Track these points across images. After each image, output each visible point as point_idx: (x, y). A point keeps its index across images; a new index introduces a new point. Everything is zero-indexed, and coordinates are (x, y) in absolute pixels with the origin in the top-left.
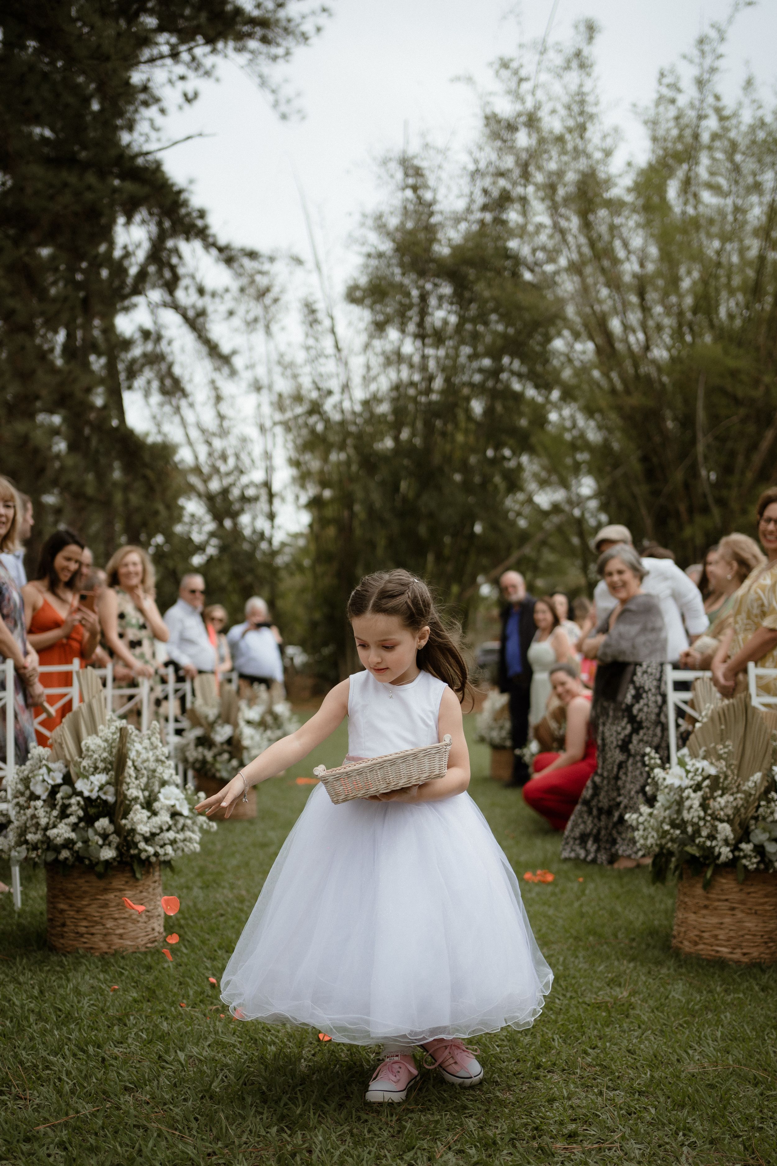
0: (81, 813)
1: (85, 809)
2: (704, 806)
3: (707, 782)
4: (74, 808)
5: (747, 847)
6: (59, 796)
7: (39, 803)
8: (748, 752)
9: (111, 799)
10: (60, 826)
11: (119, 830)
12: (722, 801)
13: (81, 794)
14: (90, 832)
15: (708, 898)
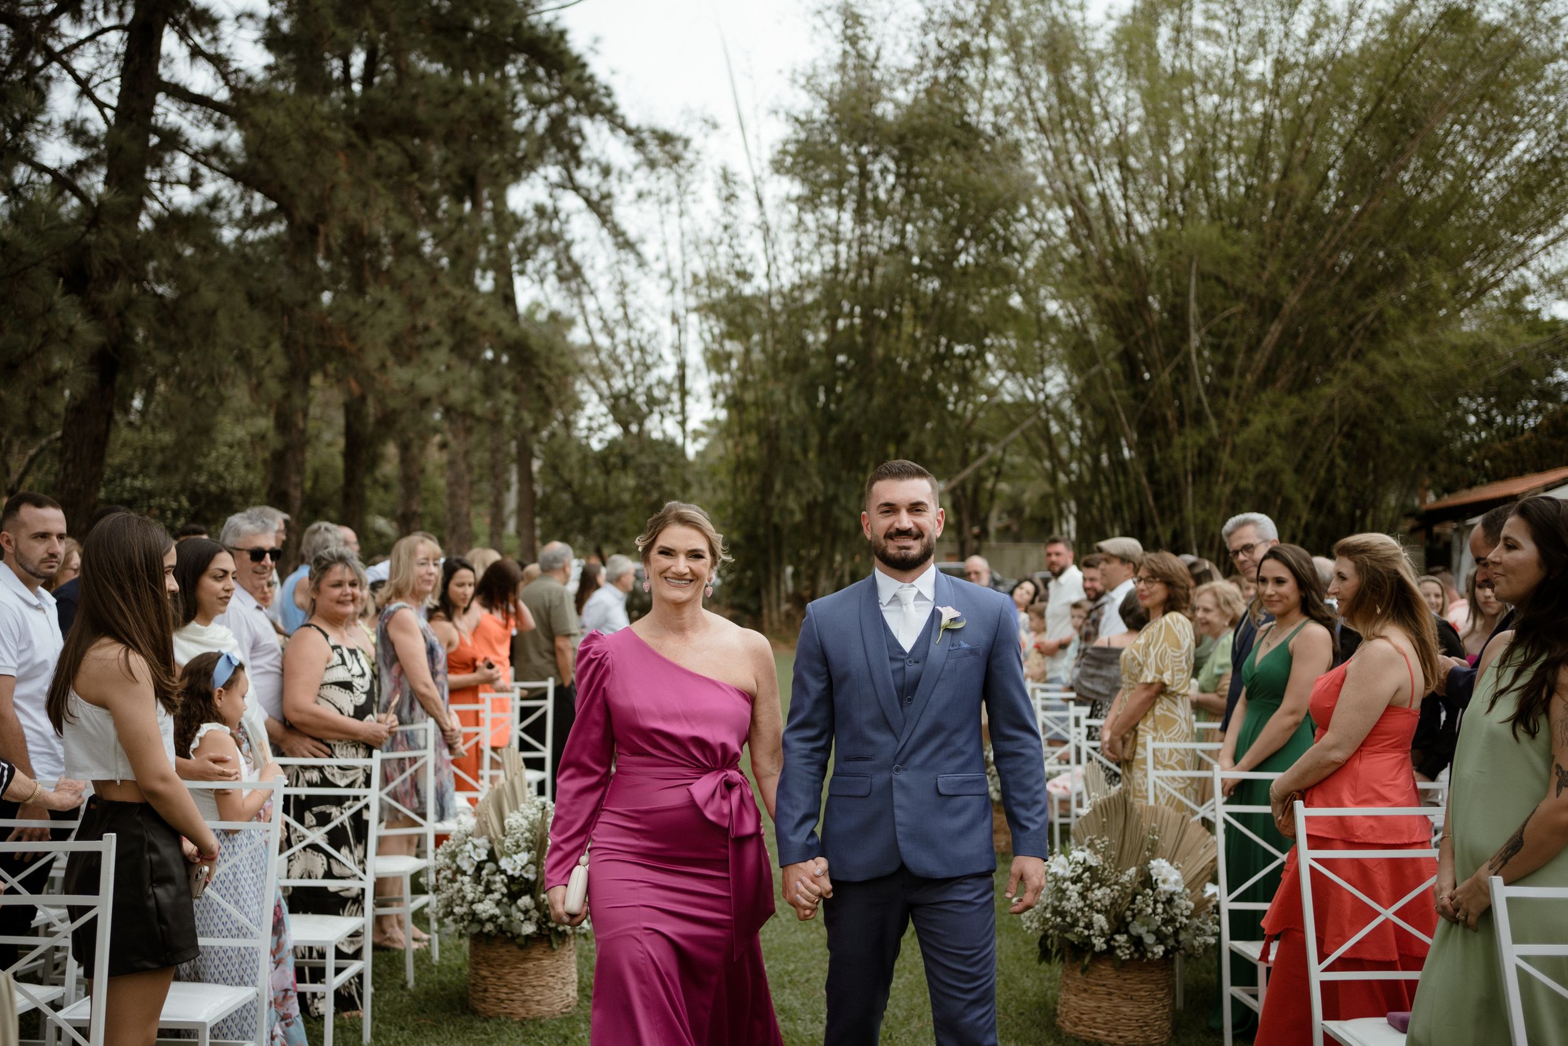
0: (505, 890)
1: (507, 886)
2: (1083, 896)
3: (1087, 874)
4: (498, 885)
5: (1121, 939)
6: (484, 872)
7: (466, 879)
8: (1127, 845)
9: (532, 877)
10: (487, 902)
11: (539, 906)
12: (1099, 893)
13: (504, 872)
14: (514, 908)
15: (1087, 983)
